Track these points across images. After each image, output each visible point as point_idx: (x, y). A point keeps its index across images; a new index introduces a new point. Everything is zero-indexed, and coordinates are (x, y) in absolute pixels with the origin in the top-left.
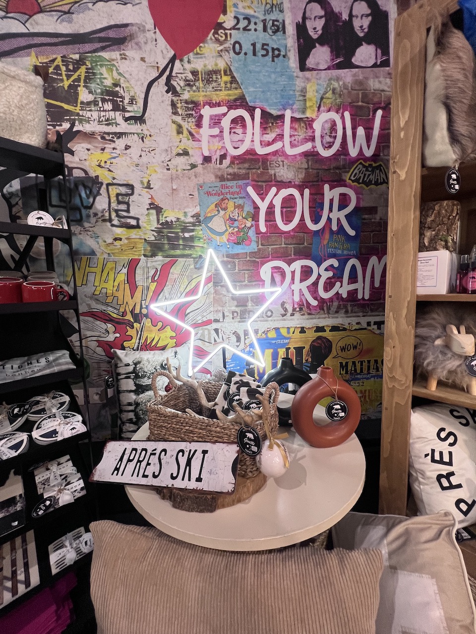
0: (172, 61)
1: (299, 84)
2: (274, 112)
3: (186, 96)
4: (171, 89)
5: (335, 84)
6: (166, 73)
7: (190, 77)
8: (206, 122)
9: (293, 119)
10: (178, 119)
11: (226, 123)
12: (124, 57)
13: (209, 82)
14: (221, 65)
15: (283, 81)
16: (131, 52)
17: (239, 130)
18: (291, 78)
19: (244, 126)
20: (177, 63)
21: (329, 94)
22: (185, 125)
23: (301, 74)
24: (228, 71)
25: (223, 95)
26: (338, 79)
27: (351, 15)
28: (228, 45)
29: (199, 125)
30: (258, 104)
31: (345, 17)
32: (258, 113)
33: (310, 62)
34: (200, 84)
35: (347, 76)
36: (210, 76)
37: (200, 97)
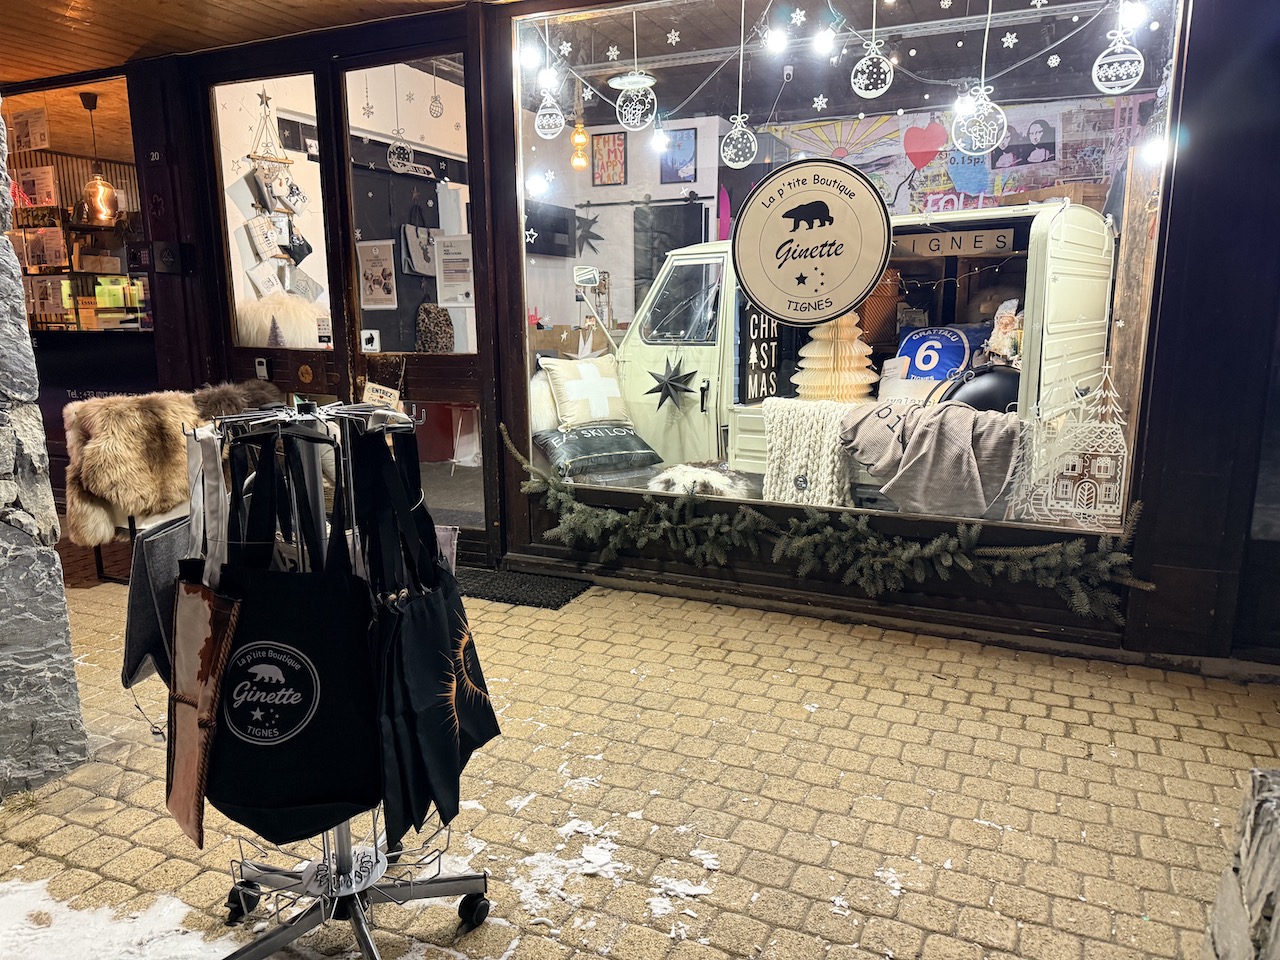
0: (914, 172)
1: (990, 177)
2: (973, 195)
3: (920, 190)
4: (911, 186)
5: (1015, 175)
6: (910, 179)
7: (923, 179)
8: (929, 203)
9: (985, 198)
10: (913, 203)
11: (942, 203)
12: (887, 173)
13: (934, 181)
14: (942, 171)
15: (980, 176)
16: (892, 169)
17: (949, 207)
18: (986, 174)
19: (953, 204)
20: (917, 172)
21: (1011, 181)
22: (917, 206)
23: (992, 171)
24: (946, 174)
25: (942, 188)
26: (1017, 172)
27: (1029, 133)
28: (948, 160)
29: (925, 206)
30: (963, 191)
31: (1025, 134)
32: (962, 196)
33: (998, 164)
34: (928, 183)
35: (1024, 169)
36: (935, 178)
37: (927, 190)
